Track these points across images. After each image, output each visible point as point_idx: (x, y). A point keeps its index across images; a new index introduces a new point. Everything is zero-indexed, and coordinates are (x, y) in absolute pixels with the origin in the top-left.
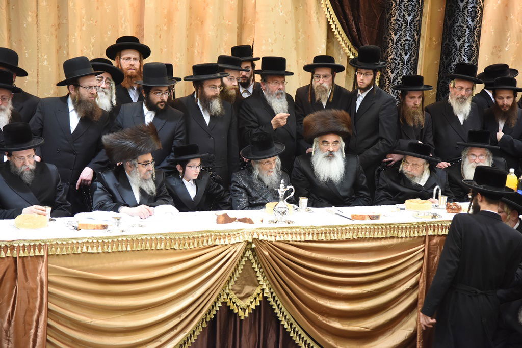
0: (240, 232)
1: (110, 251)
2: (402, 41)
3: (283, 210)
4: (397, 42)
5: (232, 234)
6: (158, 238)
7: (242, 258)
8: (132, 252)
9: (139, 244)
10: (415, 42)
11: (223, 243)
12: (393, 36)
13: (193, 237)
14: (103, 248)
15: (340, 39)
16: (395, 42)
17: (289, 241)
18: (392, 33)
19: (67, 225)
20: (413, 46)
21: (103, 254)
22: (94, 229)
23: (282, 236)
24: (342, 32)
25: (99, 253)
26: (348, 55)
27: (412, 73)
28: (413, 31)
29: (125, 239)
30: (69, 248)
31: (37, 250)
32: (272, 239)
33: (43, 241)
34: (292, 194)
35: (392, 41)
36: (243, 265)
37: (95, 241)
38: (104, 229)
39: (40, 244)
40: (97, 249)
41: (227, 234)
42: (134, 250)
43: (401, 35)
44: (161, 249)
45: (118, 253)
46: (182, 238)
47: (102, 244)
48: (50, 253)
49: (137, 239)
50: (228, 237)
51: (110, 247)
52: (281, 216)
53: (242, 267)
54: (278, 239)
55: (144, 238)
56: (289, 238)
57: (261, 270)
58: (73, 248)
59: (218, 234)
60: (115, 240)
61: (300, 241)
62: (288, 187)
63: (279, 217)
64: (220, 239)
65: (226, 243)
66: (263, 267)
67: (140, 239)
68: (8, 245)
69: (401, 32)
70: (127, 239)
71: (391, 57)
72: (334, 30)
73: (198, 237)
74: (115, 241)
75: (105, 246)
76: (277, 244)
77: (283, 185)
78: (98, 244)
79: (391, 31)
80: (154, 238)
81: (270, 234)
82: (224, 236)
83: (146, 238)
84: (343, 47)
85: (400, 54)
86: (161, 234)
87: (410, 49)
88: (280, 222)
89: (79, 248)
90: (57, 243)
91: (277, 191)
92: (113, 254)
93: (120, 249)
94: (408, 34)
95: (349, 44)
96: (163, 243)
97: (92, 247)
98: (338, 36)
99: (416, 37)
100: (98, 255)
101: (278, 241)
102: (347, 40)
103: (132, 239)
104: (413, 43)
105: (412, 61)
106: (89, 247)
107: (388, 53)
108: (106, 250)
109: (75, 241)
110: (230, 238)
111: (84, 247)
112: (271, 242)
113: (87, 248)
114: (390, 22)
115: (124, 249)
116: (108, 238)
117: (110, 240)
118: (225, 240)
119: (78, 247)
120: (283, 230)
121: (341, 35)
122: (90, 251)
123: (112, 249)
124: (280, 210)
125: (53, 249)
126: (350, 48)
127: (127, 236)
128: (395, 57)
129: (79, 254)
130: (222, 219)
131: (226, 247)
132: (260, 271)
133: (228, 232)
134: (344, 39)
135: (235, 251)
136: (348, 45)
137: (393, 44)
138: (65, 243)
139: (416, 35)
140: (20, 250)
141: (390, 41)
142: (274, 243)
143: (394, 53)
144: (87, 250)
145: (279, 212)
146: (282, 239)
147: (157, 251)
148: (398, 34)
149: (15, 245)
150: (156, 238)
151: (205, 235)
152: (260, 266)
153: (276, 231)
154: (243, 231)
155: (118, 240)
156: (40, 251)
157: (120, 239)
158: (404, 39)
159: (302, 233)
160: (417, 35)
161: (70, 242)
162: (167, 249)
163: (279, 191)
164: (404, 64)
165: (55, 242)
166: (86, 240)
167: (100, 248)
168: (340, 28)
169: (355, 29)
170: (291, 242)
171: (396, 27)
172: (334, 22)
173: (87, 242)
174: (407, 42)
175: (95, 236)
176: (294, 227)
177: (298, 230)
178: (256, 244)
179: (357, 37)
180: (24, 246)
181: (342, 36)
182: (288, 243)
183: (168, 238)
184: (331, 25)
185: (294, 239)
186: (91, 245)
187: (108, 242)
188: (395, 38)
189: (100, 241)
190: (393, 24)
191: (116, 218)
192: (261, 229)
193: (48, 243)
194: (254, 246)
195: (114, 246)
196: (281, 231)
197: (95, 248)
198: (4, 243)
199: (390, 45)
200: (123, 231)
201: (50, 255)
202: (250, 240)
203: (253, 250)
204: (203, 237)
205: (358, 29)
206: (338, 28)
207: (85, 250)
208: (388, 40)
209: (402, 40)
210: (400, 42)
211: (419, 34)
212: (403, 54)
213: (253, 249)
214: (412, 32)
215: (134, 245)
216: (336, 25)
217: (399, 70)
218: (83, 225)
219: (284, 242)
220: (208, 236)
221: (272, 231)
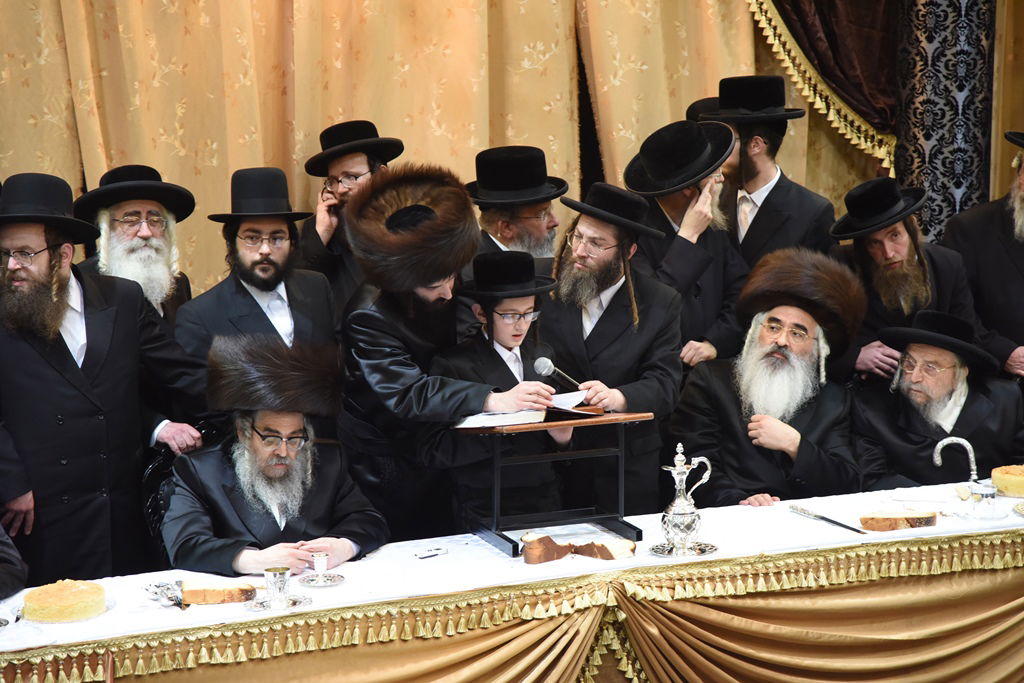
0: (583, 583)
1: (266, 655)
2: (950, 57)
3: (687, 520)
4: (936, 58)
5: (564, 589)
6: (383, 612)
7: (592, 650)
8: (321, 654)
9: (337, 633)
10: (983, 57)
11: (544, 615)
12: (924, 44)
13: (468, 605)
14: (249, 651)
15: (788, 63)
16: (930, 59)
17: (707, 598)
18: (922, 38)
19: (155, 597)
20: (979, 67)
21: (251, 665)
22: (223, 602)
23: (689, 587)
24: (791, 44)
25: (239, 663)
26: (810, 100)
27: (979, 135)
28: (975, 29)
29: (301, 622)
30: (167, 657)
31: (87, 668)
32: (664, 596)
33: (101, 644)
34: (706, 477)
35: (922, 57)
36: (598, 667)
37: (229, 634)
38: (247, 599)
39: (95, 654)
40: (235, 653)
41: (552, 591)
42: (323, 647)
43: (945, 40)
44: (391, 641)
45: (286, 660)
46: (441, 608)
47: (247, 640)
48: (120, 674)
49: (330, 620)
50: (555, 598)
51: (265, 645)
52: (683, 535)
53: (596, 672)
54: (680, 593)
55: (348, 615)
56: (708, 591)
57: (643, 676)
58: (173, 657)
59: (530, 593)
60: (278, 627)
61: (735, 597)
62: (696, 461)
63: (677, 537)
64: (534, 605)
65: (550, 614)
66: (646, 667)
67: (337, 619)
68: (15, 662)
69: (943, 34)
70: (306, 623)
71: (921, 99)
72: (770, 40)
73: (481, 604)
74: (278, 630)
75: (255, 645)
76: (679, 607)
77: (683, 457)
78: (235, 641)
79: (919, 33)
80: (372, 614)
81: (658, 584)
82: (545, 597)
83: (354, 616)
84: (795, 83)
85: (946, 89)
86: (389, 603)
87: (969, 75)
88: (681, 551)
89: (191, 655)
90: (135, 646)
91: (670, 472)
92: (274, 664)
93: (291, 649)
94: (962, 38)
95: (811, 72)
96: (393, 627)
97: (222, 649)
98: (782, 56)
99: (984, 42)
100: (238, 668)
101: (678, 600)
102: (806, 65)
103: (319, 621)
104: (978, 58)
105: (978, 104)
106: (215, 650)
107: (914, 88)
108: (258, 655)
109: (179, 639)
110: (560, 600)
111: (204, 651)
112: (662, 604)
113: (210, 651)
114: (916, 9)
115: (302, 648)
116: (260, 623)
117: (265, 629)
118: (547, 606)
119: (189, 653)
120: (691, 571)
121: (789, 52)
122: (218, 659)
123: (271, 650)
124: (678, 520)
125: (127, 662)
126: (813, 82)
127: (307, 614)
128: (933, 97)
129: (190, 669)
130: (537, 551)
131: (552, 625)
132: (639, 678)
133: (554, 586)
134: (797, 61)
135: (577, 633)
136: (808, 75)
137: (926, 64)
138: (154, 644)
139: (983, 37)
140: (46, 672)
141: (918, 58)
142: (669, 605)
143: (929, 88)
144: (211, 658)
145: (676, 525)
146: (689, 594)
147: (381, 647)
148: (938, 39)
149: (33, 660)
150: (378, 615)
151: (496, 597)
152: (638, 666)
153: (674, 574)
154: (591, 580)
155: (284, 627)
156: (94, 671)
157: (290, 624)
158: (954, 50)
159: (738, 575)
160: (987, 38)
161: (168, 641)
162: (405, 641)
163: (674, 473)
164: (957, 114)
165: (130, 646)
166: (206, 634)
167: (241, 649)
168: (787, 36)
169: (821, 35)
170: (711, 601)
171: (931, 23)
172: (770, 20)
173: (211, 637)
174: (962, 57)
175: (227, 622)
176: (716, 562)
177: (726, 568)
178: (629, 612)
179: (830, 53)
180: (56, 659)
181: (793, 54)
182: (703, 602)
183: (406, 611)
184: (763, 29)
185: (720, 591)
186: (219, 644)
187: (262, 633)
188: (930, 49)
189: (242, 633)
190: (923, 16)
191: (276, 569)
192: (634, 571)
193: (113, 649)
194: (622, 616)
195: (277, 642)
196: (684, 573)
197: (229, 652)
198: (6, 657)
199: (918, 68)
200: (294, 603)
201: (120, 678)
202: (612, 602)
203: (619, 627)
204: (492, 602)
205: (831, 35)
206: (780, 36)
207: (205, 659)
208: (913, 55)
209: (948, 53)
210: (944, 59)
211: (991, 36)
212: (953, 88)
213: (621, 623)
214: (972, 32)
215: (325, 635)
216: (775, 28)
217: (944, 131)
218: (194, 593)
219: (694, 601)
220: (504, 600)
221: (663, 575)
